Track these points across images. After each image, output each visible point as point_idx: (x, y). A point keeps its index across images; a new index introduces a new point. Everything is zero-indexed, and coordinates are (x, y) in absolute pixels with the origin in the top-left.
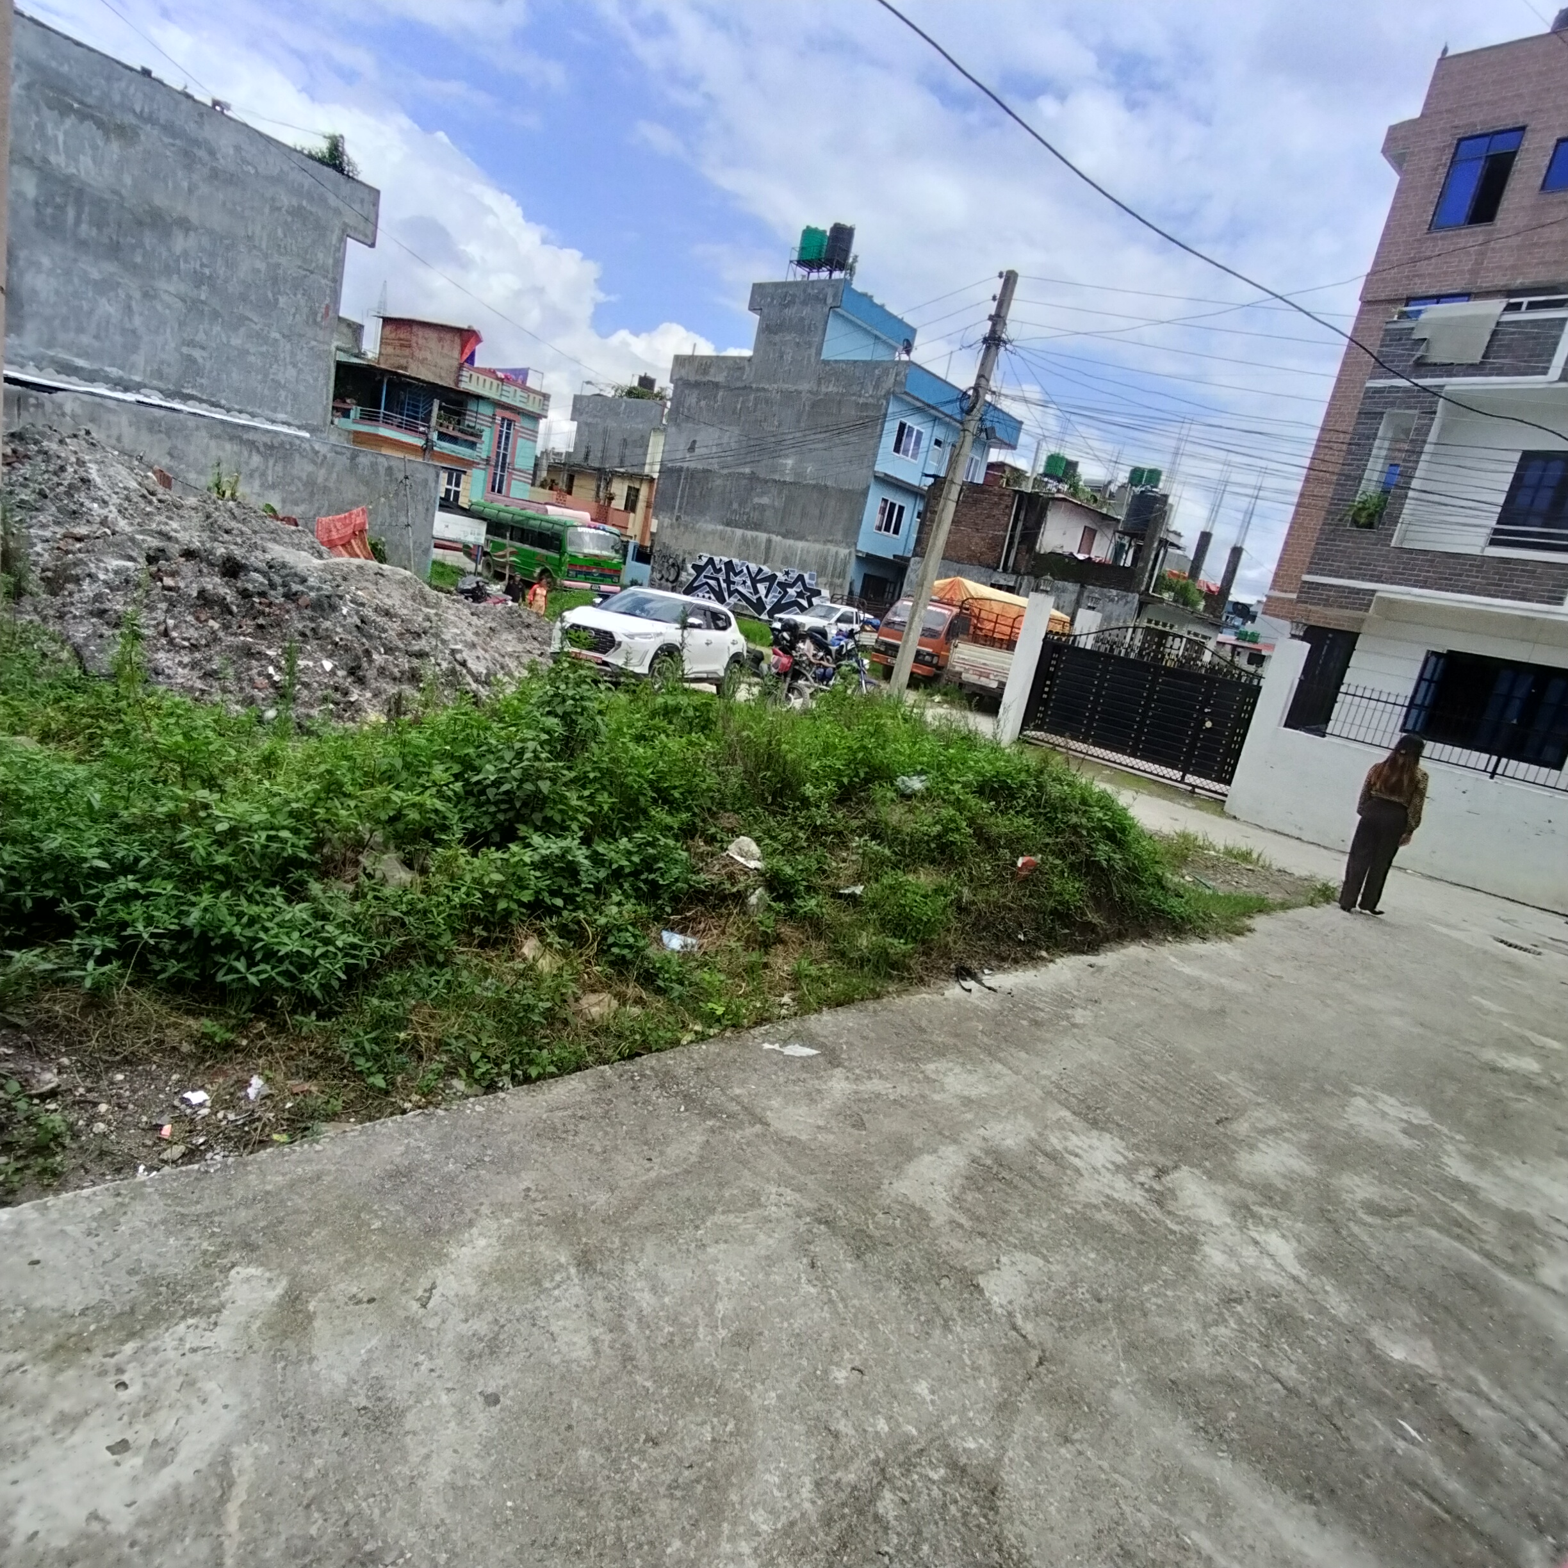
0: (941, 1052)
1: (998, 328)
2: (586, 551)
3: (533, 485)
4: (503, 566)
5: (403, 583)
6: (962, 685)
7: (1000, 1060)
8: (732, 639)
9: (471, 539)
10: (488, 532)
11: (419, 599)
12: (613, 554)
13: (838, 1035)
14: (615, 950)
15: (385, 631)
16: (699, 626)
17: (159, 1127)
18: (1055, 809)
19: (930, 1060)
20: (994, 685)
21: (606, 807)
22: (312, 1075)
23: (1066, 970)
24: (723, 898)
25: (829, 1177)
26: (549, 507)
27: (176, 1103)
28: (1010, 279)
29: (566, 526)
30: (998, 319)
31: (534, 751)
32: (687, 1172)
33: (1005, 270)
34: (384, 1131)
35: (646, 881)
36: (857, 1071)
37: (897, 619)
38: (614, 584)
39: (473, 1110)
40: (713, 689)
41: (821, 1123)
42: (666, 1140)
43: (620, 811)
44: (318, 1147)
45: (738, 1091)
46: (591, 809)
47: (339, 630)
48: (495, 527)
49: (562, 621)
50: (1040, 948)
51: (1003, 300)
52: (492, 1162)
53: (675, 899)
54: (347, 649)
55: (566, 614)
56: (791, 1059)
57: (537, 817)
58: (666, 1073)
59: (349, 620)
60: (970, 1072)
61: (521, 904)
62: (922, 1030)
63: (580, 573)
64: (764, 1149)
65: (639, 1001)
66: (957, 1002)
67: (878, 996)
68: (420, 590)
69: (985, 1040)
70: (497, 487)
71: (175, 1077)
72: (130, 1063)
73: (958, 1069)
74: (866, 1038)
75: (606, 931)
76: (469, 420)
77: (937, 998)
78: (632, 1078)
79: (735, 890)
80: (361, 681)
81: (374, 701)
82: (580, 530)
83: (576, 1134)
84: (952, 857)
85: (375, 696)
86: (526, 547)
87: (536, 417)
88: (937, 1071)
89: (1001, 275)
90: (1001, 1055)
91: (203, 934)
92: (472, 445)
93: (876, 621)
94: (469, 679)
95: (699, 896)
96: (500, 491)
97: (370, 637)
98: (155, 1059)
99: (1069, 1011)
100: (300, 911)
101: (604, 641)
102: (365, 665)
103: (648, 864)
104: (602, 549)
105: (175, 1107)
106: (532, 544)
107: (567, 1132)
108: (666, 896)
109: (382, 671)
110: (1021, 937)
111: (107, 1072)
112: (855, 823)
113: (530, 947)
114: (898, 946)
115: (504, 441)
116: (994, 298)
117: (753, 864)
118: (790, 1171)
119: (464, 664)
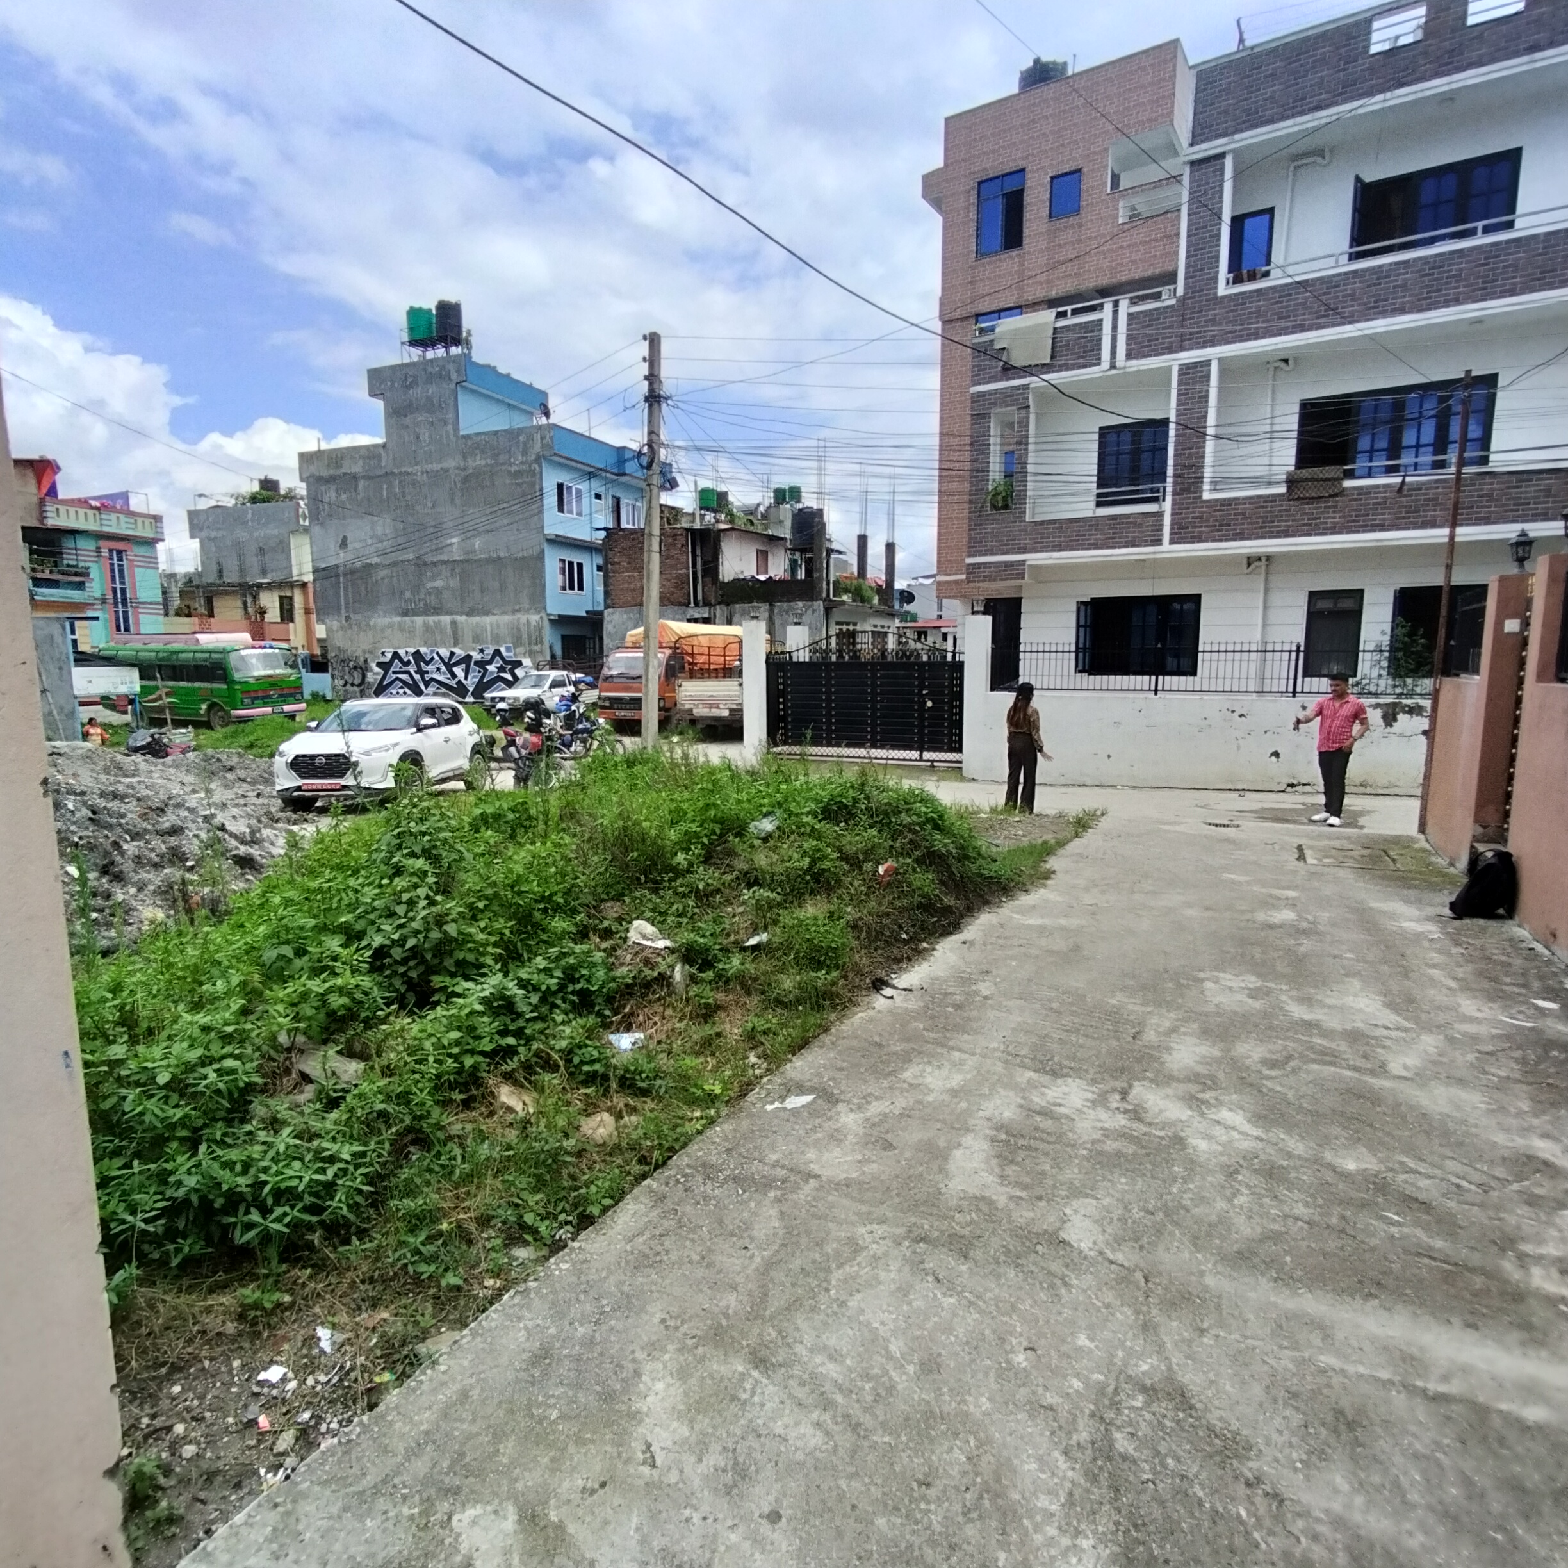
0: (906, 1058)
1: (656, 386)
2: (256, 674)
3: (167, 615)
4: (161, 709)
5: (88, 757)
6: (693, 722)
7: (953, 1048)
8: (466, 732)
9: (123, 689)
10: (141, 678)
11: (114, 771)
12: (290, 671)
13: (819, 1075)
14: (586, 1068)
15: (123, 816)
16: (433, 726)
17: (253, 1423)
18: (886, 814)
19: (903, 1069)
20: (726, 713)
21: (507, 932)
22: (375, 1304)
23: (949, 954)
24: (647, 985)
25: (897, 1200)
26: (198, 636)
27: (256, 1389)
28: (654, 340)
29: (225, 652)
30: (652, 378)
31: (427, 897)
32: (782, 1245)
33: (647, 333)
34: (493, 1324)
35: (573, 993)
36: (855, 1101)
37: (614, 672)
38: (299, 701)
39: (561, 1270)
40: (461, 785)
41: (859, 1157)
42: (747, 1226)
43: (520, 933)
44: (443, 1368)
45: (774, 1157)
46: (493, 939)
47: (73, 828)
48: (147, 670)
49: (282, 755)
50: (921, 941)
51: (653, 360)
52: (613, 1310)
53: (610, 1000)
54: (91, 847)
55: (284, 747)
56: (795, 1112)
57: (449, 963)
58: (704, 1165)
59: (78, 815)
60: (939, 1067)
61: (483, 1054)
62: (880, 1046)
63: (257, 698)
64: (830, 1198)
65: (633, 1110)
66: (890, 1012)
67: (826, 1030)
68: (112, 760)
69: (932, 1035)
70: (122, 625)
71: (236, 1364)
72: (180, 1369)
73: (929, 1069)
74: (841, 1069)
75: (568, 1054)
76: (68, 559)
77: (871, 1013)
78: (678, 1181)
79: (656, 974)
80: (119, 878)
81: (141, 896)
82: (243, 653)
83: (667, 1252)
84: (829, 883)
85: (140, 890)
86: (183, 684)
87: (151, 542)
88: (915, 1077)
89: (645, 338)
90: (951, 1043)
91: (203, 1199)
92: (80, 586)
93: (589, 679)
94: (234, 843)
95: (628, 991)
96: (127, 629)
97: (110, 827)
98: (204, 1353)
99: (974, 987)
100: (284, 1140)
101: (339, 764)
102: (119, 859)
103: (570, 975)
104: (273, 668)
105: (257, 1395)
106: (188, 680)
107: (658, 1254)
108: (600, 1000)
109: (138, 860)
110: (904, 936)
111: (161, 1390)
112: (728, 878)
113: (506, 1095)
114: (822, 977)
115: (117, 574)
116: (644, 359)
117: (661, 944)
118: (864, 1209)
119: (222, 828)
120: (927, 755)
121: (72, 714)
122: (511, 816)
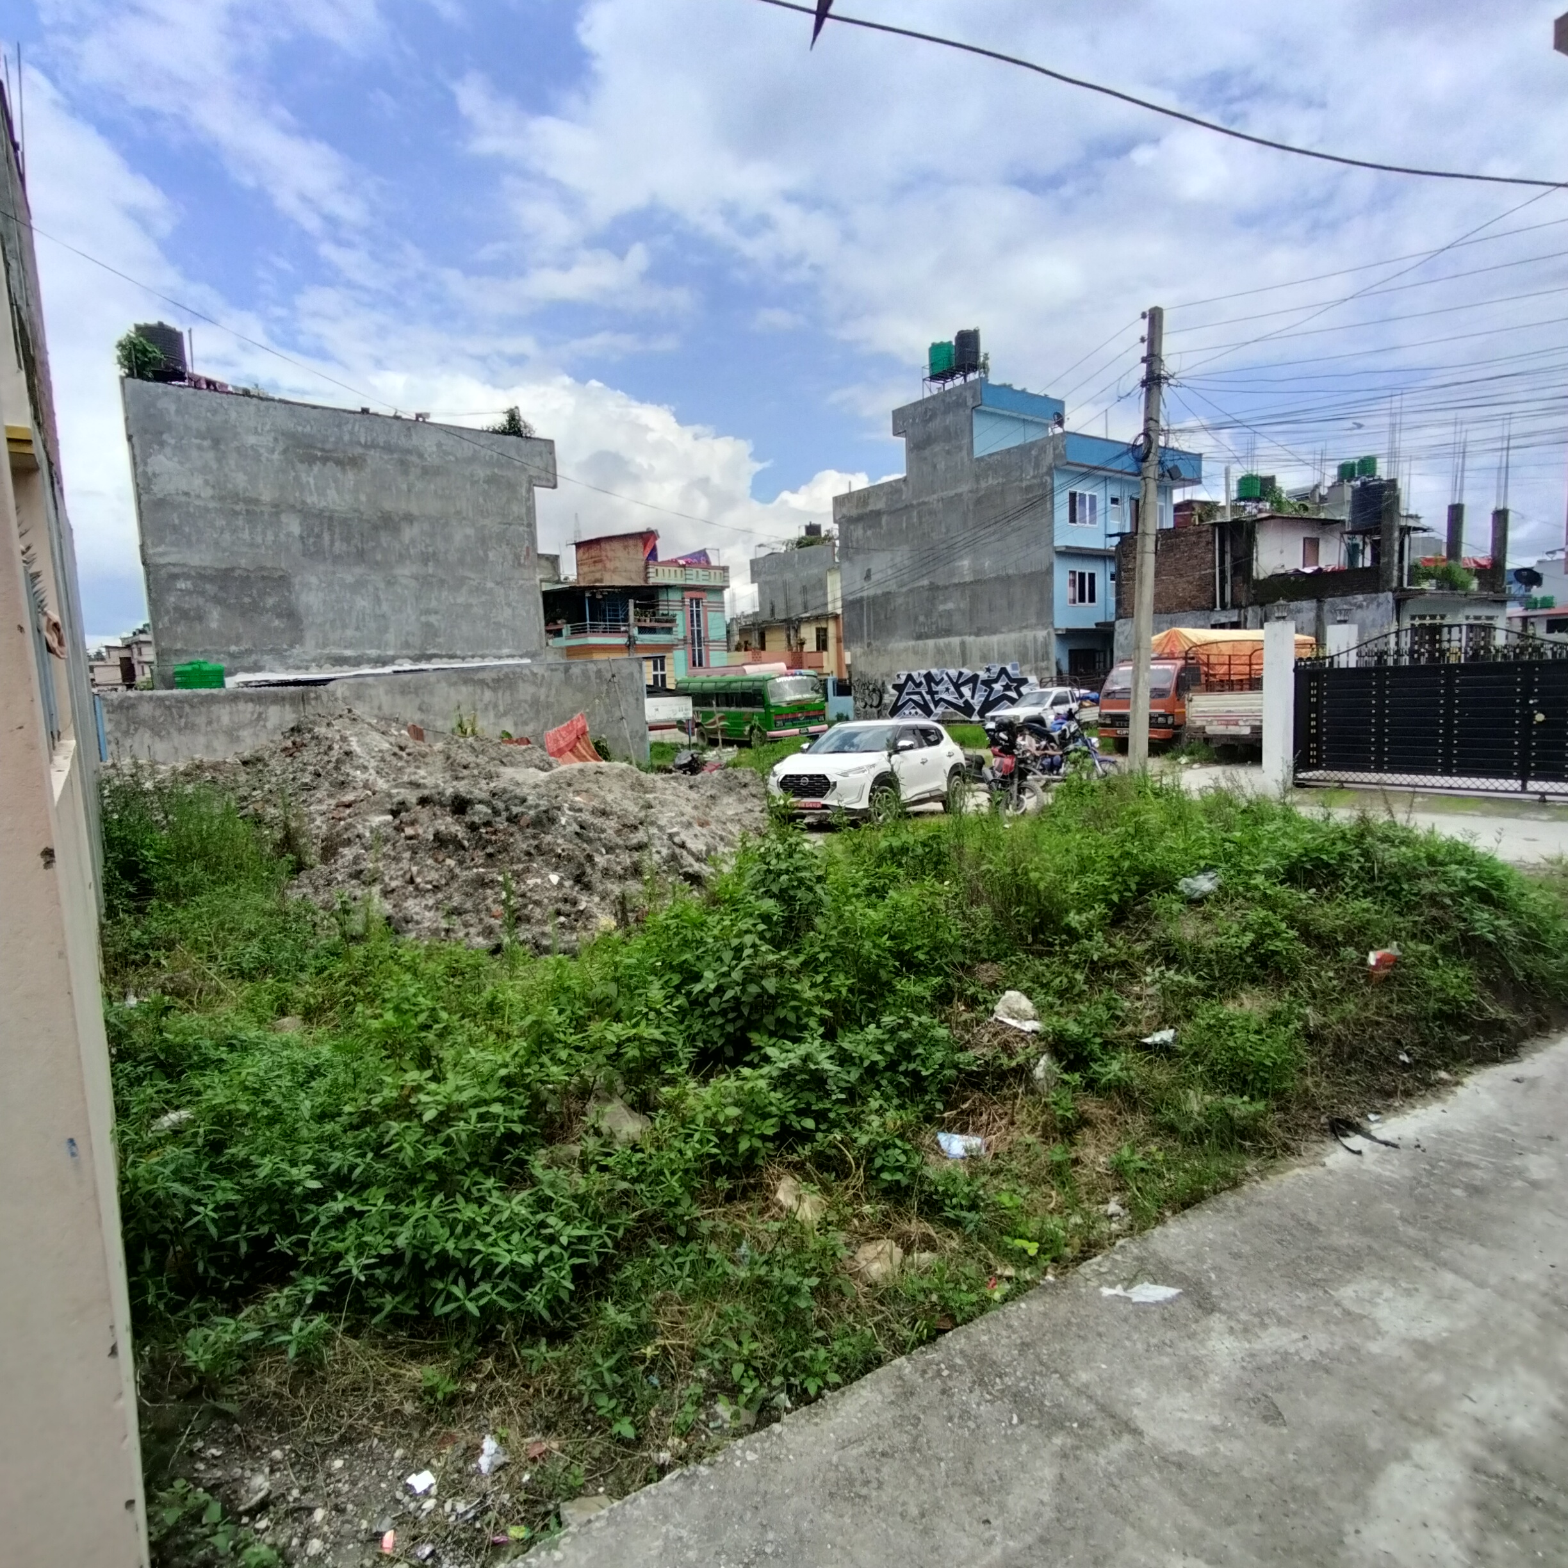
0: (1353, 1263)
1: (1155, 366)
2: (788, 699)
3: (729, 650)
4: (715, 732)
5: (621, 776)
6: (1208, 740)
7: (1444, 1264)
8: (948, 752)
9: (680, 716)
10: (695, 704)
11: (638, 788)
12: (815, 695)
13: (1199, 1257)
14: (886, 1176)
15: (603, 831)
16: (911, 747)
17: (378, 1537)
18: (1395, 878)
19: (1342, 1281)
20: (1246, 731)
21: (844, 991)
22: (549, 1427)
23: (1484, 1095)
24: (1002, 1076)
25: (1256, 1528)
26: (746, 668)
27: (399, 1495)
28: (1155, 317)
29: (765, 680)
30: (1152, 358)
31: (754, 946)
32: (1043, 1540)
33: (1146, 309)
34: (637, 1513)
35: (906, 1073)
36: (1243, 1316)
37: (1117, 688)
38: (821, 723)
39: (744, 1461)
40: (939, 806)
41: (1216, 1420)
42: (1002, 1484)
43: (861, 992)
44: (558, 1555)
45: (1084, 1377)
46: (828, 997)
47: (560, 841)
48: (701, 698)
49: (775, 775)
50: (1436, 1068)
51: (1153, 339)
52: (776, 1555)
53: (944, 1091)
54: (570, 859)
55: (777, 768)
56: (1143, 1309)
57: (769, 1021)
58: (983, 1358)
59: (569, 829)
60: (1408, 1293)
61: (764, 1138)
62: (1314, 1230)
63: (787, 720)
64: (1145, 1481)
65: (928, 1244)
66: (1349, 1176)
67: (1235, 1184)
68: (637, 778)
69: (1412, 1232)
70: (697, 661)
71: (399, 1453)
72: (350, 1441)
73: (1388, 1292)
74: (1237, 1256)
75: (870, 1152)
76: (662, 609)
77: (1317, 1171)
78: (939, 1373)
79: (1014, 1064)
80: (587, 887)
81: (603, 905)
82: (778, 680)
83: (880, 1485)
84: (1278, 970)
85: (603, 899)
86: (733, 709)
87: (719, 590)
88: (1359, 1300)
89: (1144, 316)
90: (1444, 1254)
91: (415, 1256)
92: (669, 631)
93: (1094, 695)
94: (691, 860)
95: (972, 1080)
96: (700, 664)
97: (589, 841)
98: (377, 1429)
99: (1517, 1162)
100: (518, 1205)
101: (819, 785)
102: (589, 870)
103: (905, 1051)
104: (802, 693)
105: (398, 1502)
106: (738, 706)
107: (867, 1483)
108: (933, 1088)
109: (606, 873)
110: (1404, 1058)
111: (323, 1459)
112: (1139, 948)
113: (785, 1191)
114: (1242, 1107)
115: (695, 618)
116: (1143, 340)
117: (1029, 1026)
118: (1195, 1522)
119: (683, 846)
120: (1533, 785)
121: (643, 738)
122: (919, 851)
